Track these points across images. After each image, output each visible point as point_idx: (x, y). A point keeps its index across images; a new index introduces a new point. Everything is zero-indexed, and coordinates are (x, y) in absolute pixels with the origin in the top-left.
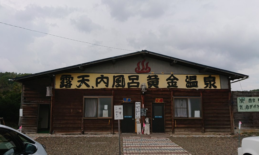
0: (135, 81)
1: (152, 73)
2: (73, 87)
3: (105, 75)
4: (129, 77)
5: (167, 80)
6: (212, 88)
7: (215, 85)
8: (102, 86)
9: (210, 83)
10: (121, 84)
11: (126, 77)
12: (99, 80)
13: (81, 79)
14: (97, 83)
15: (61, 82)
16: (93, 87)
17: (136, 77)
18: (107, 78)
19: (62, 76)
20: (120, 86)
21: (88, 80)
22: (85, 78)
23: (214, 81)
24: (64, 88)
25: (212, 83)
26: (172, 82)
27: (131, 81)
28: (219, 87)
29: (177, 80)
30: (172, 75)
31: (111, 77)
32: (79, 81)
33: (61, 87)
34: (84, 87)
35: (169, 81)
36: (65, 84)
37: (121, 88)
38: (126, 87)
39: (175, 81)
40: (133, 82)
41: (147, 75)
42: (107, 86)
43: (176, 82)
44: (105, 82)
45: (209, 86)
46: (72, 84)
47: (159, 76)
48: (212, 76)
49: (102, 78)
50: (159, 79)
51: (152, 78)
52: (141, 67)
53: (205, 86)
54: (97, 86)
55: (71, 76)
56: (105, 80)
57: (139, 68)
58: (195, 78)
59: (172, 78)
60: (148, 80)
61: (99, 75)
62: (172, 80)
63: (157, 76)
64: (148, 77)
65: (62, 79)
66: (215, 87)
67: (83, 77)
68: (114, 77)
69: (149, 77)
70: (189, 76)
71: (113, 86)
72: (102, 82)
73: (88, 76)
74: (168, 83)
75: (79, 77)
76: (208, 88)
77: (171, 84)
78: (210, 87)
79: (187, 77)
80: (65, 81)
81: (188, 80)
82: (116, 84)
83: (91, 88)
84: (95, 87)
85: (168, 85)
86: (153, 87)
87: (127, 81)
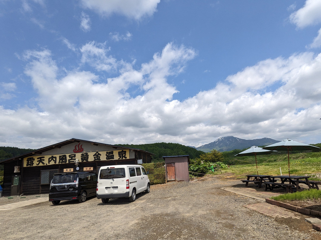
0: (73, 158)
1: (84, 152)
2: (35, 165)
3: (54, 156)
4: (69, 156)
5: (94, 156)
6: (124, 158)
7: (126, 156)
8: (52, 163)
9: (123, 155)
10: (64, 161)
11: (67, 155)
12: (51, 159)
13: (39, 159)
14: (49, 161)
15: (27, 163)
16: (46, 164)
17: (74, 156)
18: (56, 158)
19: (28, 159)
20: (63, 162)
21: (44, 160)
22: (42, 159)
23: (125, 153)
24: (29, 166)
25: (124, 155)
26: (97, 157)
27: (71, 158)
28: (128, 158)
29: (100, 155)
30: (97, 152)
31: (58, 157)
32: (38, 161)
33: (27, 165)
34: (41, 164)
35: (95, 156)
36: (30, 163)
37: (64, 163)
38: (67, 162)
39: (99, 156)
40: (72, 159)
41: (81, 154)
42: (55, 163)
43: (100, 157)
44: (54, 161)
45: (121, 157)
46: (34, 164)
47: (89, 154)
48: (124, 150)
49: (52, 158)
50: (88, 155)
51: (85, 155)
52: (77, 148)
53: (119, 157)
54: (49, 163)
55: (33, 158)
56: (54, 159)
57: (76, 149)
58: (112, 153)
59: (97, 154)
60: (81, 157)
61: (50, 156)
62: (97, 155)
63: (88, 154)
64: (81, 155)
65: (28, 160)
66: (126, 158)
67: (40, 158)
68: (60, 157)
69: (82, 155)
70: (108, 152)
71: (59, 163)
72: (52, 160)
73: (44, 157)
74: (94, 158)
75: (38, 159)
76: (121, 159)
77: (96, 158)
78: (122, 158)
79: (107, 152)
80: (30, 162)
81: (107, 155)
82: (61, 161)
83: (45, 165)
84: (48, 164)
85: (94, 159)
86: (85, 161)
87: (68, 158)
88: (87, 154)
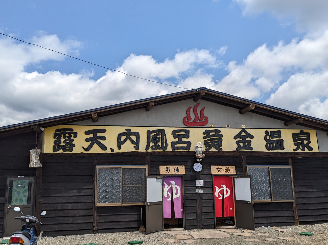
0: (183, 139)
1: (211, 126)
2: (78, 149)
3: (133, 129)
4: (174, 133)
5: (235, 138)
6: (306, 150)
7: (310, 145)
8: (128, 147)
9: (303, 143)
10: (160, 144)
11: (168, 132)
12: (123, 138)
13: (91, 136)
14: (120, 143)
15: (55, 142)
16: (112, 150)
17: (184, 133)
18: (137, 134)
19: (57, 131)
20: (158, 147)
21: (104, 138)
22: (99, 134)
23: (308, 138)
24: (61, 151)
25: (306, 142)
26: (244, 141)
27: (177, 140)
28: (316, 150)
29: (252, 137)
30: (243, 130)
31: (143, 132)
32: (87, 140)
33: (54, 149)
34: (96, 149)
35: (238, 139)
36: (62, 144)
37: (161, 151)
38: (169, 149)
39: (248, 139)
40: (180, 142)
41: (203, 130)
42: (137, 147)
43: (251, 141)
44: (132, 142)
45: (301, 147)
46: (74, 146)
47: (223, 131)
48: (305, 131)
49: (128, 134)
50: (222, 136)
51: (211, 134)
52: (193, 116)
53: (296, 147)
54: (119, 148)
55: (72, 130)
56: (134, 138)
57: (188, 117)
58: (279, 134)
59: (243, 134)
60: (204, 138)
61: (123, 130)
62: (244, 138)
63: (220, 131)
64: (204, 133)
65: (57, 135)
66: (311, 149)
67: (95, 132)
68: (149, 133)
69: (206, 132)
70: (269, 131)
71: (147, 148)
72: (128, 141)
73: (104, 131)
74: (237, 143)
75: (87, 133)
76: (300, 151)
77: (241, 144)
78: (303, 149)
79: (267, 132)
80: (63, 140)
81: (268, 138)
82: (152, 144)
83: (109, 151)
84: (116, 150)
85: (236, 146)
86: (213, 149)
87: (170, 139)
88: (217, 131)
